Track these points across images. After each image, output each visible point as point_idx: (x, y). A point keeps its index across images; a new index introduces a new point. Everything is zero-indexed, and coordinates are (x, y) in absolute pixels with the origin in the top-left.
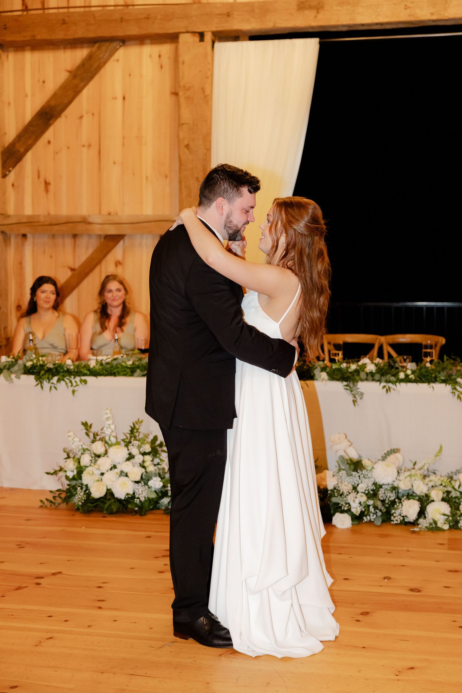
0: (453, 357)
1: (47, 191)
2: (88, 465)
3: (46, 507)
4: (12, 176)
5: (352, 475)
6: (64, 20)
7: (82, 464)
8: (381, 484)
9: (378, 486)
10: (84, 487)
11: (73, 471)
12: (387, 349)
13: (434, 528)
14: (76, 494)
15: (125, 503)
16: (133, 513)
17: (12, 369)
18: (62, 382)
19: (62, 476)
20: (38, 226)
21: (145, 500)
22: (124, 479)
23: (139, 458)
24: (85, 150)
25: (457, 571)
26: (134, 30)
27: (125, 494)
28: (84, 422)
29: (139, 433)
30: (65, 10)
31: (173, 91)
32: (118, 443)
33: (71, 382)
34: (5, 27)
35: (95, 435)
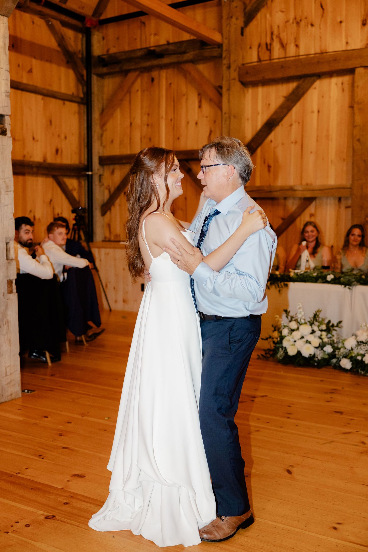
1: (269, 171)
2: (287, 335)
3: (261, 359)
6: (282, 66)
7: (283, 334)
10: (284, 348)
11: (277, 338)
14: (279, 352)
15: (308, 360)
16: (313, 366)
18: (273, 285)
19: (270, 341)
20: (263, 192)
21: (321, 359)
22: (308, 345)
23: (318, 333)
24: (293, 145)
26: (326, 68)
27: (309, 354)
28: (285, 310)
29: (319, 317)
30: (283, 60)
31: (350, 105)
32: (305, 323)
33: (278, 285)
34: (247, 73)
35: (292, 317)
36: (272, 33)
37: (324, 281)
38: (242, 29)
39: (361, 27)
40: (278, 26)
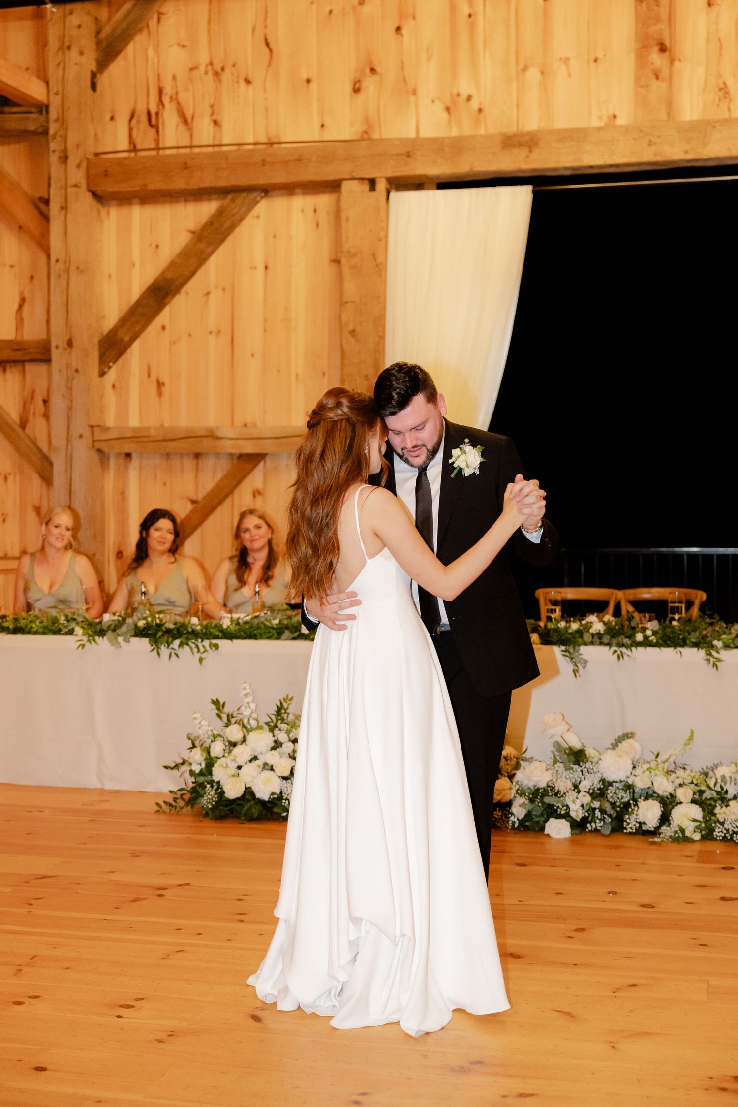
0: (708, 613)
1: (160, 394)
2: (221, 755)
3: (164, 812)
4: (112, 374)
5: (572, 769)
6: (186, 164)
7: (213, 754)
8: (611, 780)
9: (606, 784)
10: (214, 784)
11: (200, 764)
12: (626, 608)
13: (682, 838)
14: (205, 793)
15: (269, 805)
16: (279, 819)
17: (118, 631)
18: (186, 647)
19: (184, 772)
20: (148, 441)
22: (268, 773)
23: (288, 747)
24: (212, 338)
25: (705, 886)
26: (280, 177)
27: (270, 793)
28: (215, 700)
29: (288, 714)
30: (187, 151)
31: (333, 258)
32: (260, 728)
33: (197, 647)
34: (106, 174)
35: (230, 717)
36: (161, 91)
37: (296, 635)
38: (94, 76)
39: (351, 96)
40: (174, 77)
